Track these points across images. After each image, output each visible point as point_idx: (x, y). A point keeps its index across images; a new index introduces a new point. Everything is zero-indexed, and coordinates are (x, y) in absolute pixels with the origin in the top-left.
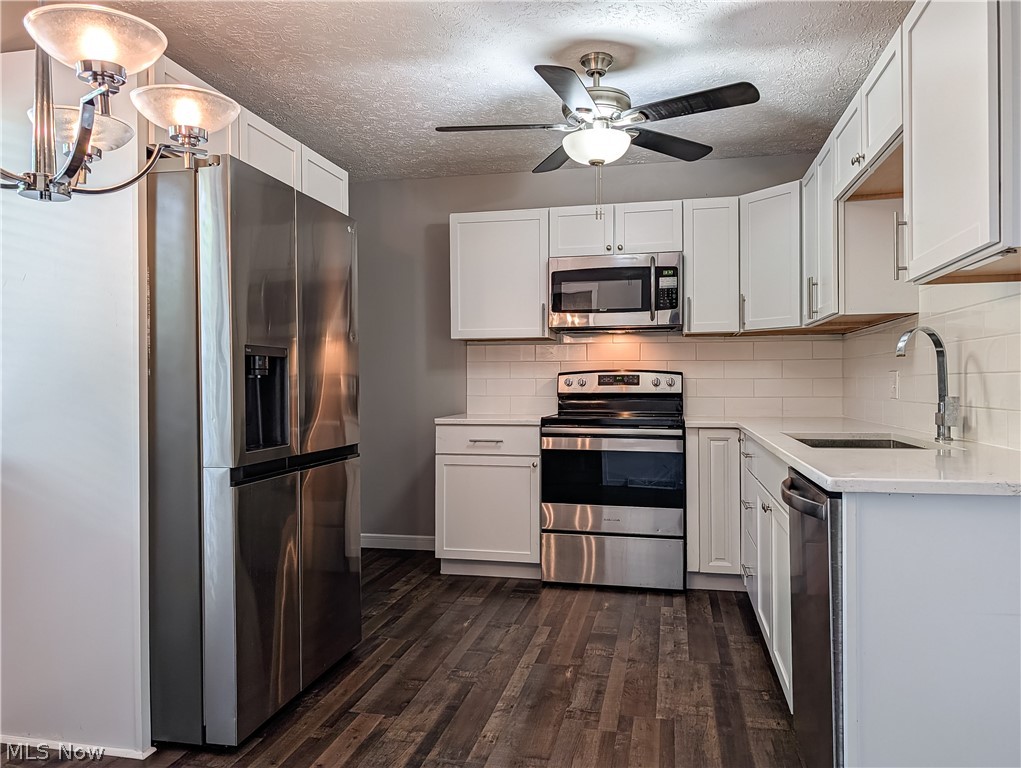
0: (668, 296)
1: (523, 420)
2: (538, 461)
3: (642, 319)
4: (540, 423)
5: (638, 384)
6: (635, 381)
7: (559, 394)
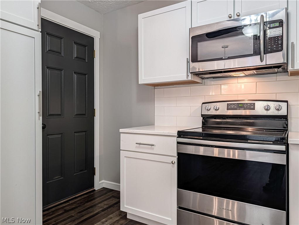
0: (274, 43)
1: (166, 132)
2: (175, 160)
3: (255, 61)
4: (176, 135)
5: (254, 109)
6: (252, 107)
7: (201, 114)
